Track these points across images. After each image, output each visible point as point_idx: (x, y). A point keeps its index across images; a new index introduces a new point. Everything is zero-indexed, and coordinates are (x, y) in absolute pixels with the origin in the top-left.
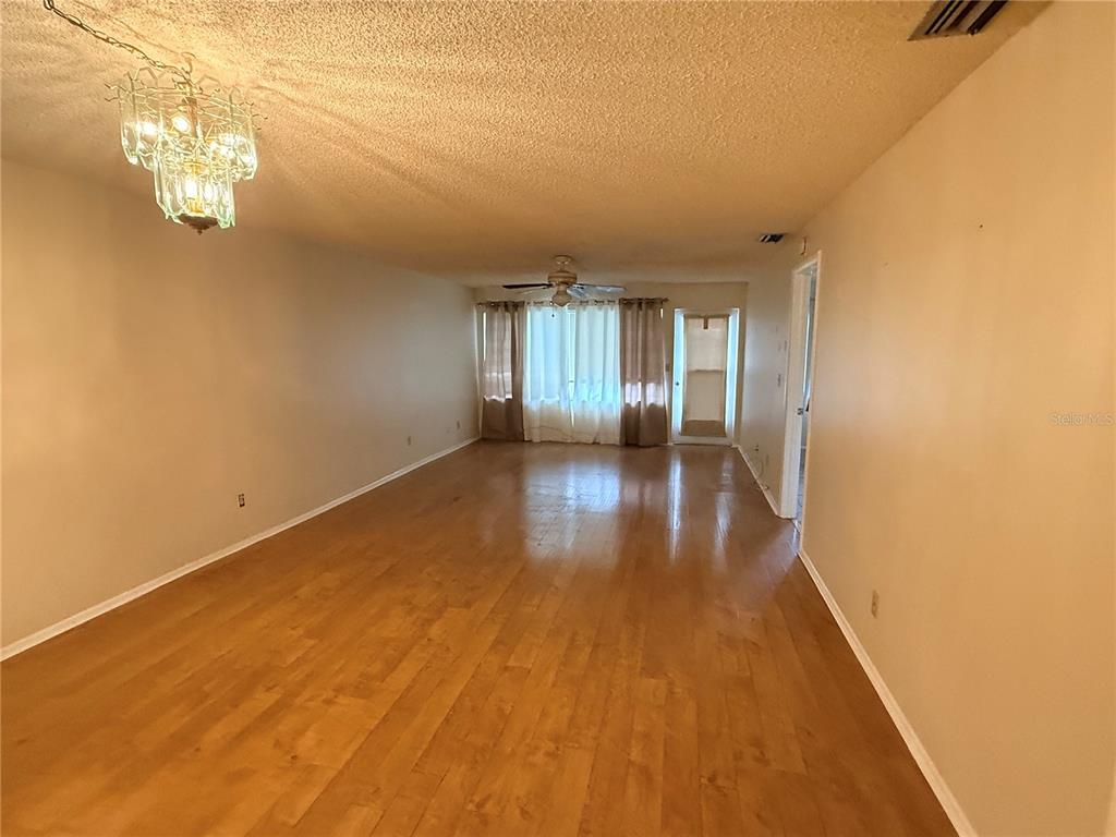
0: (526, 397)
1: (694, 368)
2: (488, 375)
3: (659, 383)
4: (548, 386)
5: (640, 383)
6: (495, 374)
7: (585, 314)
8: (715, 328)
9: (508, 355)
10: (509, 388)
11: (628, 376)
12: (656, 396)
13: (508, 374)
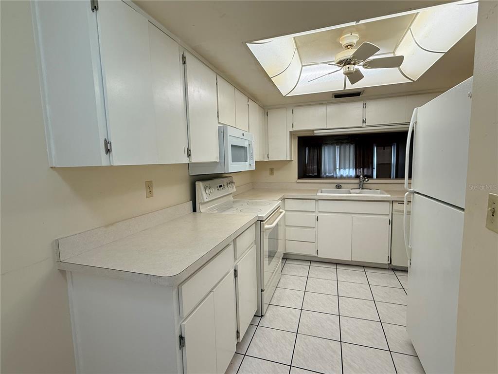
0: (322, 174)
1: (380, 163)
2: (308, 167)
3: (368, 168)
4: (329, 170)
5: (362, 169)
6: (311, 167)
7: (342, 147)
8: (387, 150)
9: (315, 161)
10: (316, 171)
11: (357, 166)
12: (367, 172)
13: (315, 167)
